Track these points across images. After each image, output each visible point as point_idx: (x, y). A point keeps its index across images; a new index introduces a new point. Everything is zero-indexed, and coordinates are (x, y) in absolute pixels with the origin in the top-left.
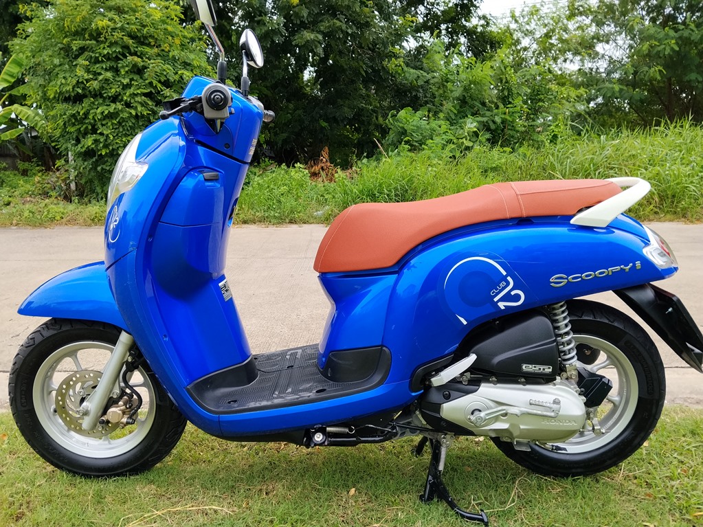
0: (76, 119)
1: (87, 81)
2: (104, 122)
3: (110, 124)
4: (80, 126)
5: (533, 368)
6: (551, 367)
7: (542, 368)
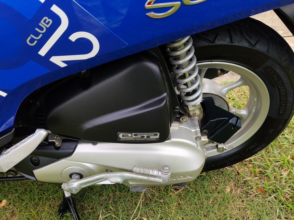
5: (133, 137)
6: (159, 134)
7: (145, 136)
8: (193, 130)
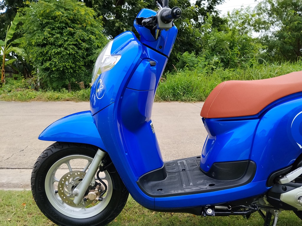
0: (42, 54)
1: (49, 37)
2: (55, 56)
3: (57, 57)
4: (44, 57)
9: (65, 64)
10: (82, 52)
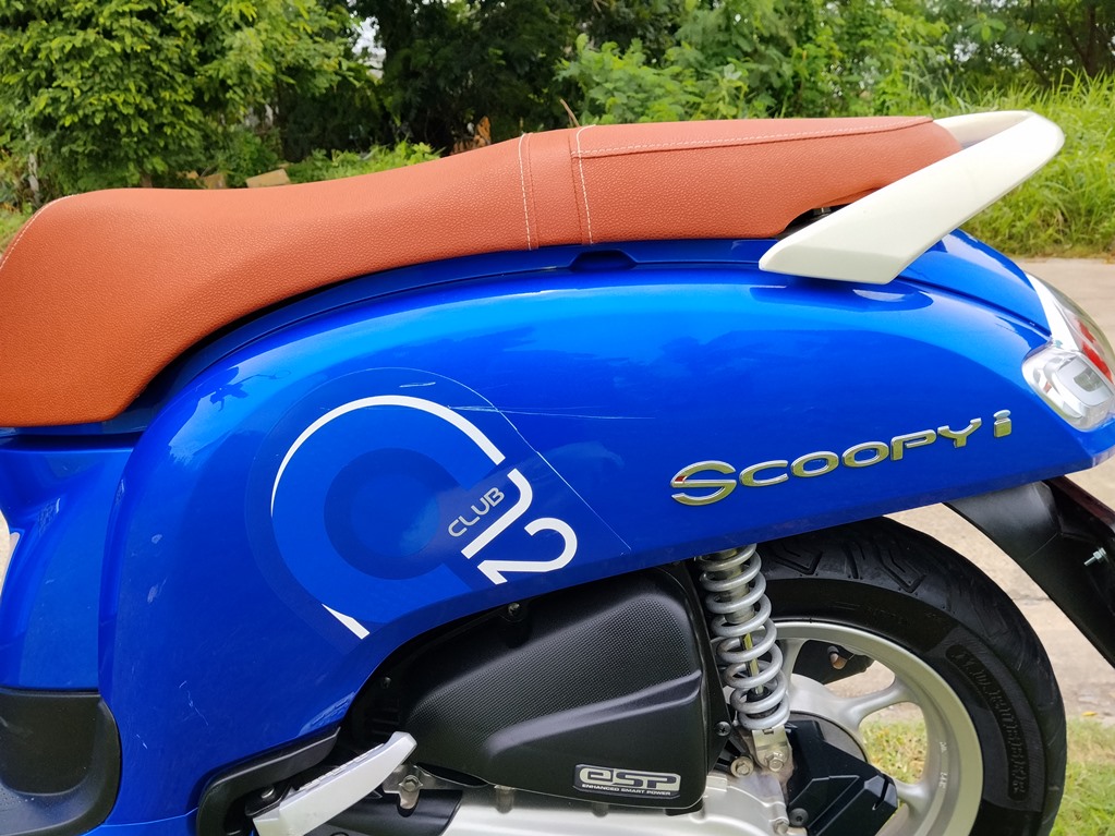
2: (67, 66)
4: (26, 72)
5: (616, 780)
6: (678, 778)
7: (645, 780)
8: (767, 805)
9: (112, 100)
10: (177, 46)
